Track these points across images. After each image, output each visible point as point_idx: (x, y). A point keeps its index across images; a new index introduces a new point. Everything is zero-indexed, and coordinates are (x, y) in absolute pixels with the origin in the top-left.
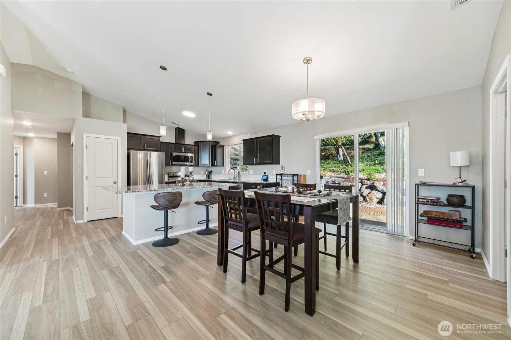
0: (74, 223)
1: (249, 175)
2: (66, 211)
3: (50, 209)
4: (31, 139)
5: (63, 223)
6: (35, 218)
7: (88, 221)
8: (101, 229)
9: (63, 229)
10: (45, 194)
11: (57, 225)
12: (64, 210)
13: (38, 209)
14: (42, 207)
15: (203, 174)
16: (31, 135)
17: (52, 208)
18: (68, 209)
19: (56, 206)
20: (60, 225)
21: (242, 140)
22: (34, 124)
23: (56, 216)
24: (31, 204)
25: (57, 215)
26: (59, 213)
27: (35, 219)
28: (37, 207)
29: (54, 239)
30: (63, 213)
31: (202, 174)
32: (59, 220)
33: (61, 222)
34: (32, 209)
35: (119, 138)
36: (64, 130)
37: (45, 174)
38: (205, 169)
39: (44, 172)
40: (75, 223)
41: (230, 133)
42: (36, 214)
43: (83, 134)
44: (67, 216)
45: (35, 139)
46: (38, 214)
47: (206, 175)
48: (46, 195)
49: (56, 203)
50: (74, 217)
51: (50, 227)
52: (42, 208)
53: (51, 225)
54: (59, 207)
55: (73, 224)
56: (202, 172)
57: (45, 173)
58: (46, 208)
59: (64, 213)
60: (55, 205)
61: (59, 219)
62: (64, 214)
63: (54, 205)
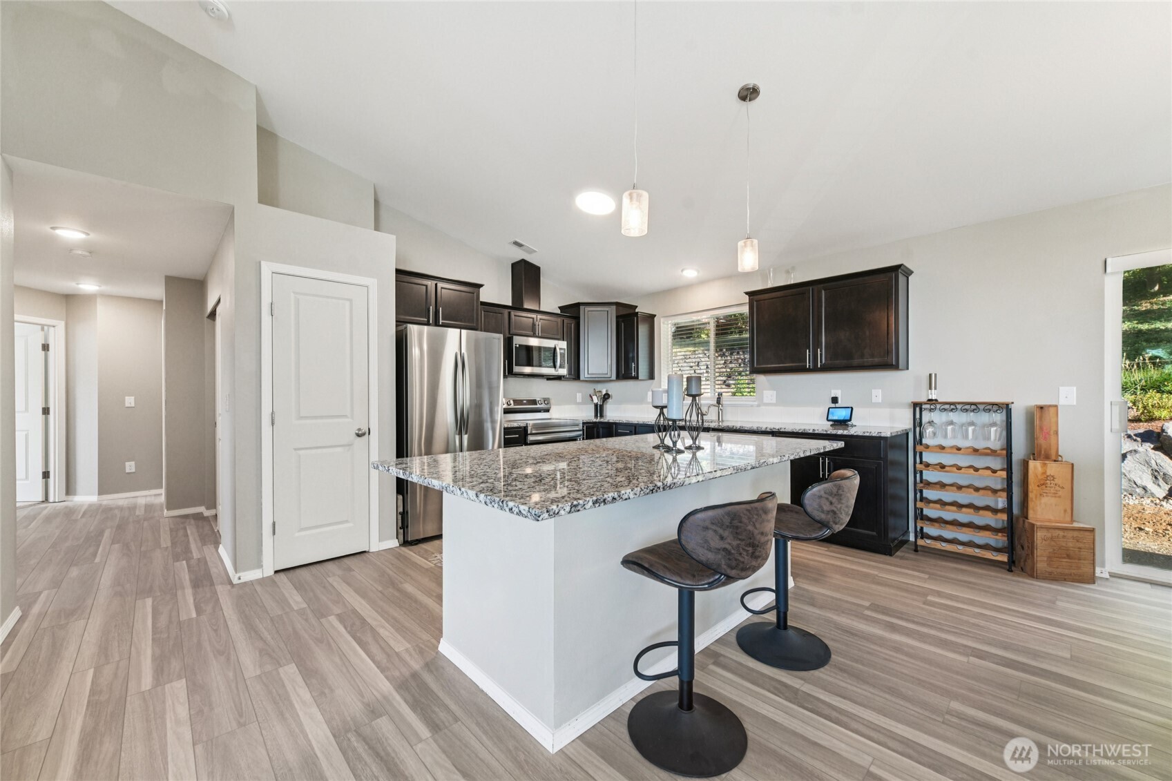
0: (230, 583)
1: (759, 406)
2: (192, 521)
3: (143, 512)
4: (88, 299)
5: (191, 581)
6: (95, 555)
7: (276, 572)
8: (340, 618)
9: (194, 615)
10: (127, 464)
11: (171, 590)
12: (186, 517)
13: (107, 510)
14: (121, 503)
15: (583, 403)
16: (88, 286)
17: (149, 508)
18: (198, 514)
19: (163, 499)
20: (183, 588)
21: (747, 293)
22: (93, 236)
23: (164, 545)
24: (87, 496)
25: (166, 541)
26: (171, 530)
27: (97, 560)
28: (105, 503)
29: (167, 686)
30: (185, 529)
31: (579, 404)
32: (177, 564)
33: (183, 571)
34: (92, 511)
35: (372, 282)
36: (188, 268)
37: (129, 405)
38: (590, 388)
39: (126, 397)
40: (235, 581)
41: (690, 274)
42: (101, 533)
43: (260, 262)
44: (200, 544)
45: (99, 300)
46: (107, 533)
47: (593, 406)
48: (130, 467)
49: (163, 491)
50: (224, 552)
51: (149, 601)
52: (121, 509)
53: (149, 592)
54: (171, 505)
55: (229, 587)
56: (579, 397)
57: (130, 401)
58: (132, 508)
59: (189, 532)
60: (157, 496)
61: (177, 558)
62: (187, 536)
63: (155, 495)
